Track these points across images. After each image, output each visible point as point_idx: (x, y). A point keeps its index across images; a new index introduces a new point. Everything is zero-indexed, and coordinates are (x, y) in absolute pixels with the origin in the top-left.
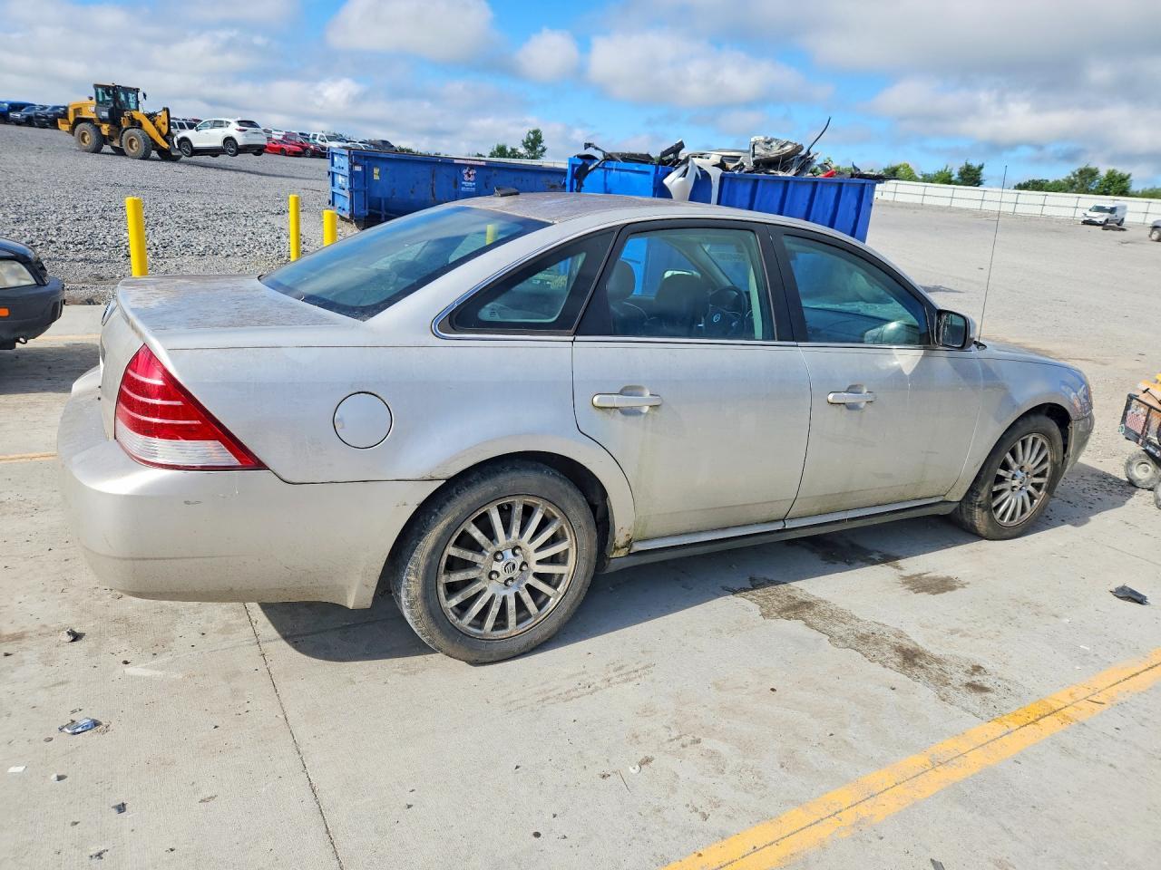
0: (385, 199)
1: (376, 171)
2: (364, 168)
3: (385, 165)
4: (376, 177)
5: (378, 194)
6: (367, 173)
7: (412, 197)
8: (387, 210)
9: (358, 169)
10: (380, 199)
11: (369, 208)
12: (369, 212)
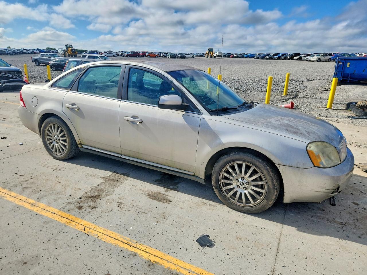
0: (350, 74)
1: (348, 64)
2: (343, 63)
3: (352, 62)
4: (348, 66)
5: (348, 72)
6: (344, 65)
7: (363, 73)
8: (350, 78)
9: (340, 64)
10: (348, 74)
11: (343, 77)
12: (342, 79)
